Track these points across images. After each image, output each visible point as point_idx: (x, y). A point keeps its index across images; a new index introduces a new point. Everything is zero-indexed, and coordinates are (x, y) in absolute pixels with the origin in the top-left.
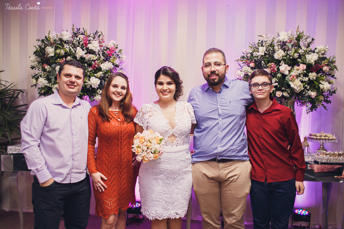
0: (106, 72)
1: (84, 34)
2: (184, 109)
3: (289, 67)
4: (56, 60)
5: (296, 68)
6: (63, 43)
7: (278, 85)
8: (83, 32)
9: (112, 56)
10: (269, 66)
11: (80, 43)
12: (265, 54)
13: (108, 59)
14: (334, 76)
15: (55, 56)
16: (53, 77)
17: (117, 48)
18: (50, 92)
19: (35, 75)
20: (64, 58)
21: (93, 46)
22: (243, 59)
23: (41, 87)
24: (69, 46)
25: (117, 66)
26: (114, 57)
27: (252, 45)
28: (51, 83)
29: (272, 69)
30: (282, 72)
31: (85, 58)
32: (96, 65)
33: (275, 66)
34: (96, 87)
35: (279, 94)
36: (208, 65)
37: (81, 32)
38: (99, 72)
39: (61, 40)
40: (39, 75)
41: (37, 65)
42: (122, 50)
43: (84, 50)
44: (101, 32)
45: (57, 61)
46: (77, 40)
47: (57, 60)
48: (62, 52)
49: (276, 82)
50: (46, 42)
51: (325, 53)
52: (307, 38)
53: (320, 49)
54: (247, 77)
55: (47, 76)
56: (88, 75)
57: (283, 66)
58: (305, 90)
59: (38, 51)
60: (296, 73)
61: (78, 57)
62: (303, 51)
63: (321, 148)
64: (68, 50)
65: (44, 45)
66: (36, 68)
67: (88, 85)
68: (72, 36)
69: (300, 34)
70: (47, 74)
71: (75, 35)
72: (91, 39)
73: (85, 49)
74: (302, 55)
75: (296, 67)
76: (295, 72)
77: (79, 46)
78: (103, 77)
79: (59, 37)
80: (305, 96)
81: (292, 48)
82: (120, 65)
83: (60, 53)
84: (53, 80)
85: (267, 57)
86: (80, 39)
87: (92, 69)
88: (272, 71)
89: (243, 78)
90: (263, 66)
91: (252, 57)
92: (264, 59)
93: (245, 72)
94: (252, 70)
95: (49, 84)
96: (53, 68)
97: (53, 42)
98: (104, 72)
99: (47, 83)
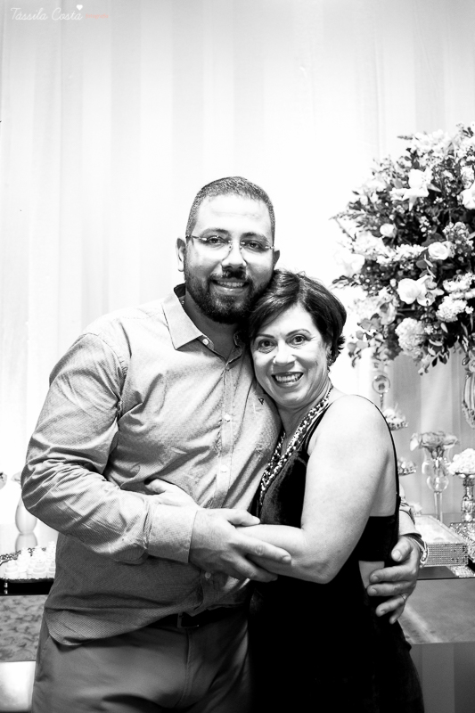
10: (449, 232)
12: (432, 194)
22: (358, 212)
27: (384, 167)
29: (459, 242)
33: (467, 232)
49: (473, 286)
54: (372, 269)
85: (436, 203)
88: (458, 248)
89: (362, 276)
90: (426, 232)
91: (387, 204)
92: (428, 210)
93: (365, 256)
94: (388, 247)
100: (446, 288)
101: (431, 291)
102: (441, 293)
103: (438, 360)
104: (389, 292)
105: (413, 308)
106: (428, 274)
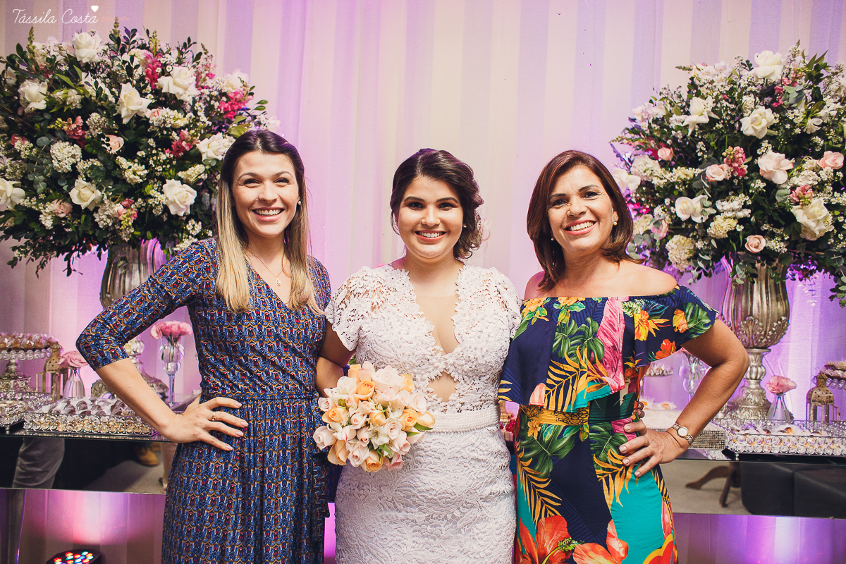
0: (216, 166)
1: (148, 49)
2: (486, 292)
3: (787, 161)
4: (51, 123)
5: (812, 164)
6: (78, 69)
7: (751, 214)
8: (146, 40)
9: (234, 120)
10: (727, 155)
11: (133, 71)
12: (713, 121)
13: (223, 129)
15: (47, 110)
16: (41, 177)
17: (252, 94)
18: (32, 225)
20: (80, 117)
21: (175, 84)
22: (638, 137)
23: (3, 209)
24: (95, 81)
26: (240, 119)
27: (663, 96)
28: (37, 197)
29: (736, 165)
30: (765, 176)
31: (149, 119)
32: (182, 142)
33: (744, 157)
34: (181, 214)
35: (755, 243)
38: (193, 164)
39: (72, 61)
42: (266, 102)
43: (146, 94)
44: (203, 46)
45: (52, 126)
46: (124, 62)
47: (55, 124)
48: (74, 97)
49: (745, 206)
50: (21, 61)
52: (835, 74)
54: (647, 190)
55: (21, 173)
56: (158, 174)
57: (770, 156)
58: (835, 231)
60: (811, 178)
61: (125, 113)
62: (834, 113)
64: (92, 91)
65: (17, 76)
67: (156, 205)
68: (106, 48)
69: (813, 61)
70: (22, 167)
71: (119, 44)
72: (169, 60)
73: (151, 93)
75: (810, 162)
76: (806, 177)
77: (131, 83)
78: (205, 182)
79: (64, 52)
80: (834, 250)
81: (798, 100)
84: (41, 187)
85: (716, 129)
86: (132, 58)
87: (172, 156)
88: (734, 171)
89: (638, 195)
90: (702, 156)
91: (665, 130)
92: (705, 137)
93: (642, 177)
94: (663, 169)
95: (30, 199)
96: (40, 148)
97: (46, 67)
98: (210, 165)
99: (22, 198)
100: (719, 207)
101: (706, 209)
102: (715, 212)
103: (703, 274)
104: (663, 210)
105: (683, 226)
106: (703, 194)
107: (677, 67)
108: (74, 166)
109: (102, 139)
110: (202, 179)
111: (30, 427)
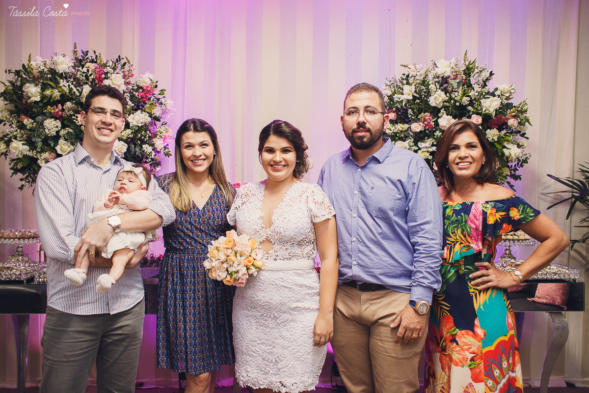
0: (138, 130)
1: (96, 62)
2: (300, 197)
3: (453, 119)
4: (44, 109)
6: (58, 78)
8: (94, 57)
9: (147, 102)
10: (421, 118)
11: (88, 77)
12: (415, 98)
13: (140, 107)
14: (525, 134)
15: (41, 101)
16: (40, 140)
17: (156, 86)
18: (34, 166)
19: (5, 136)
20: (60, 105)
21: (113, 84)
23: (16, 158)
24: (68, 84)
25: (157, 119)
26: (151, 102)
27: (391, 82)
28: (36, 150)
29: (426, 123)
30: (442, 128)
33: (431, 118)
36: (353, 111)
37: (90, 58)
39: (53, 72)
40: (11, 135)
41: (8, 117)
42: (165, 90)
44: (127, 58)
45: (46, 111)
46: (84, 73)
47: (47, 109)
48: (56, 94)
49: (433, 145)
50: (25, 74)
51: (511, 97)
52: (481, 71)
53: (502, 90)
55: (27, 137)
57: (445, 118)
59: (9, 91)
62: (477, 94)
63: (506, 254)
64: (66, 90)
65: (21, 81)
66: (6, 122)
68: (73, 65)
69: (469, 64)
70: (27, 133)
71: (80, 62)
72: (108, 70)
74: (475, 99)
77: (88, 84)
78: (131, 139)
79: (48, 67)
81: (458, 87)
82: (163, 116)
83: (51, 96)
85: (417, 103)
86: (88, 71)
88: (426, 126)
90: (411, 117)
91: (392, 102)
92: (412, 107)
94: (392, 125)
95: (33, 152)
96: (38, 122)
97: (38, 76)
98: (134, 129)
99: (28, 151)
100: (419, 146)
101: (412, 147)
102: (417, 148)
106: (411, 139)
107: (401, 65)
108: (58, 132)
109: (73, 117)
110: (130, 137)
111: (38, 280)
